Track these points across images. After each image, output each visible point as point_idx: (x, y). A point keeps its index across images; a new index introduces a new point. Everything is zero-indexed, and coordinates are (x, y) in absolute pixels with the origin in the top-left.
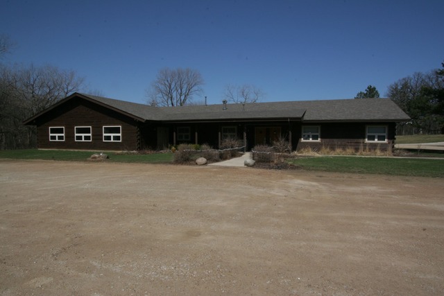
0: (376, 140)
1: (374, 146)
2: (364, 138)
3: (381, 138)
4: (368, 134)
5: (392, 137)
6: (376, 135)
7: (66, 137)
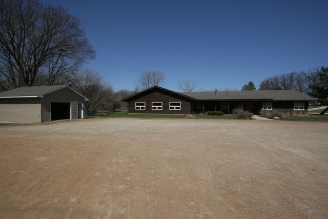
0: (299, 109)
1: (298, 112)
2: (293, 108)
3: (301, 108)
4: (295, 106)
5: (306, 108)
6: (299, 107)
7: (146, 107)
